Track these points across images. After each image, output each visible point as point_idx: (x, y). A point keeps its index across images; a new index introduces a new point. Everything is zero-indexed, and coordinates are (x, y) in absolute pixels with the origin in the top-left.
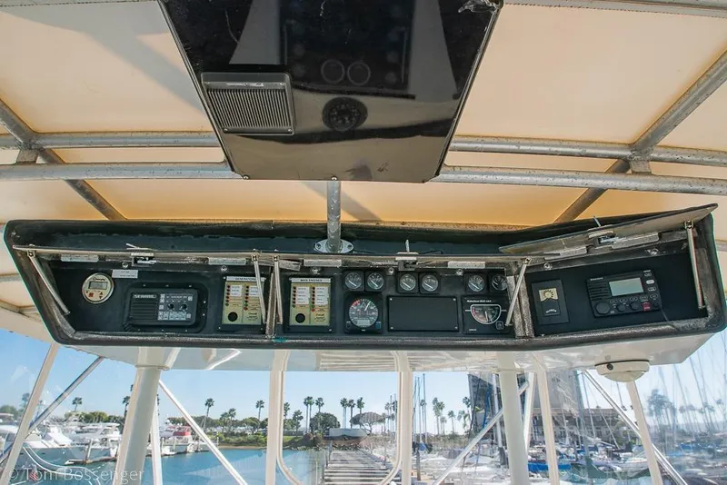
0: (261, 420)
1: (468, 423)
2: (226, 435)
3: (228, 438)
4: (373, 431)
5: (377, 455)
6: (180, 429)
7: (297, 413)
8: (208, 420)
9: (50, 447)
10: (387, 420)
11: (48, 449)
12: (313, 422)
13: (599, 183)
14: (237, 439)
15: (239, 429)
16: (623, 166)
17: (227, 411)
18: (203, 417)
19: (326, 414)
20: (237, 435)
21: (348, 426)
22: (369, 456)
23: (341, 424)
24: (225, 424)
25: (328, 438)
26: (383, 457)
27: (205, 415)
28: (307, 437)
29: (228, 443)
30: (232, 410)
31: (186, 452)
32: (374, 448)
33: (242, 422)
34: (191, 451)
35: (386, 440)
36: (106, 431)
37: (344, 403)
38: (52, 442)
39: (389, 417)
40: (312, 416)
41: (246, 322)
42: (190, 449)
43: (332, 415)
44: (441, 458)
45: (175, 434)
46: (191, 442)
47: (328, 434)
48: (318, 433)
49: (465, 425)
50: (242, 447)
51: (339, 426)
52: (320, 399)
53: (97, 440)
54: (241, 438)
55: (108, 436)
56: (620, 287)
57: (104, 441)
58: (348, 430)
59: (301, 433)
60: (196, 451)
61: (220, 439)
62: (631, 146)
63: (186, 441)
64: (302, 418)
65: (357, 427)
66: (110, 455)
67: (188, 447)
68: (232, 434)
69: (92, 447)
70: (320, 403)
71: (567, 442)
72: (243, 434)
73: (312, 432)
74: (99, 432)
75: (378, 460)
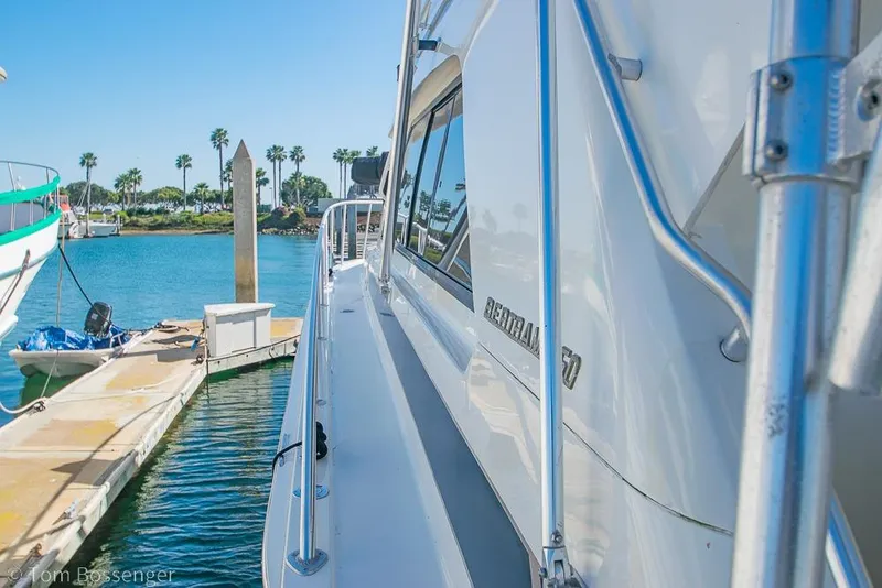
0: (188, 192)
2: (130, 213)
3: (134, 218)
8: (93, 188)
12: (287, 188)
14: (152, 219)
17: (126, 173)
18: (81, 184)
20: (150, 213)
25: (314, 216)
27: (85, 180)
28: (279, 212)
29: (134, 225)
30: (134, 172)
34: (76, 236)
42: (75, 232)
46: (72, 219)
47: (314, 209)
48: (299, 208)
50: (163, 232)
52: (298, 149)
54: (160, 218)
59: (266, 207)
60: (85, 236)
61: (121, 219)
63: (65, 219)
64: (266, 181)
68: (141, 212)
70: (297, 156)
72: (161, 212)
73: (286, 206)
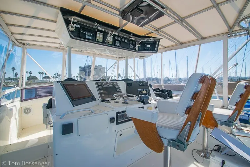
4: (50, 81)
13: (152, 31)
16: (156, 30)
21: (42, 79)
37: (40, 73)
40: (28, 77)
41: (100, 41)
43: (35, 77)
51: (38, 79)
52: (31, 72)
56: (148, 46)
62: (158, 28)
65: (45, 80)
73: (28, 81)
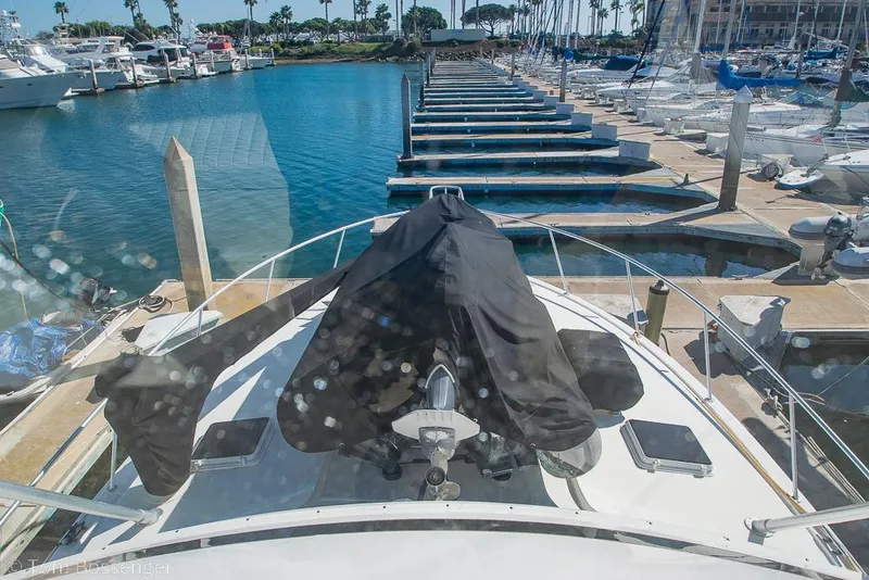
0: (330, 21)
1: (640, 16)
2: (283, 45)
3: (286, 49)
4: (496, 33)
5: (502, 67)
6: (215, 39)
7: (382, 8)
8: (253, 24)
9: (34, 74)
10: (516, 14)
11: (33, 78)
12: (408, 22)
14: (300, 49)
15: (302, 36)
17: (278, 10)
18: (244, 21)
19: (424, 9)
20: (299, 44)
22: (489, 67)
23: (448, 22)
24: (280, 30)
25: (429, 44)
26: (509, 69)
27: (248, 17)
28: (399, 43)
29: (286, 55)
30: (285, 9)
31: (231, 71)
32: (495, 56)
33: (303, 25)
34: (238, 69)
35: (514, 45)
36: (109, 48)
38: (35, 67)
39: (520, 12)
40: (405, 13)
42: (236, 67)
43: (435, 11)
44: (595, 69)
45: (210, 47)
46: (234, 55)
47: (429, 38)
48: (415, 37)
49: (634, 21)
50: (309, 60)
51: (445, 25)
53: (100, 61)
54: (306, 49)
55: (115, 54)
57: (112, 61)
58: (460, 31)
59: (389, 38)
60: (246, 69)
61: (276, 51)
63: (227, 55)
64: (389, 16)
65: (472, 26)
66: (126, 80)
67: (233, 64)
68: (292, 44)
69: (95, 71)
71: (791, 46)
72: (307, 43)
73: (406, 37)
74: (99, 50)
75: (502, 73)
